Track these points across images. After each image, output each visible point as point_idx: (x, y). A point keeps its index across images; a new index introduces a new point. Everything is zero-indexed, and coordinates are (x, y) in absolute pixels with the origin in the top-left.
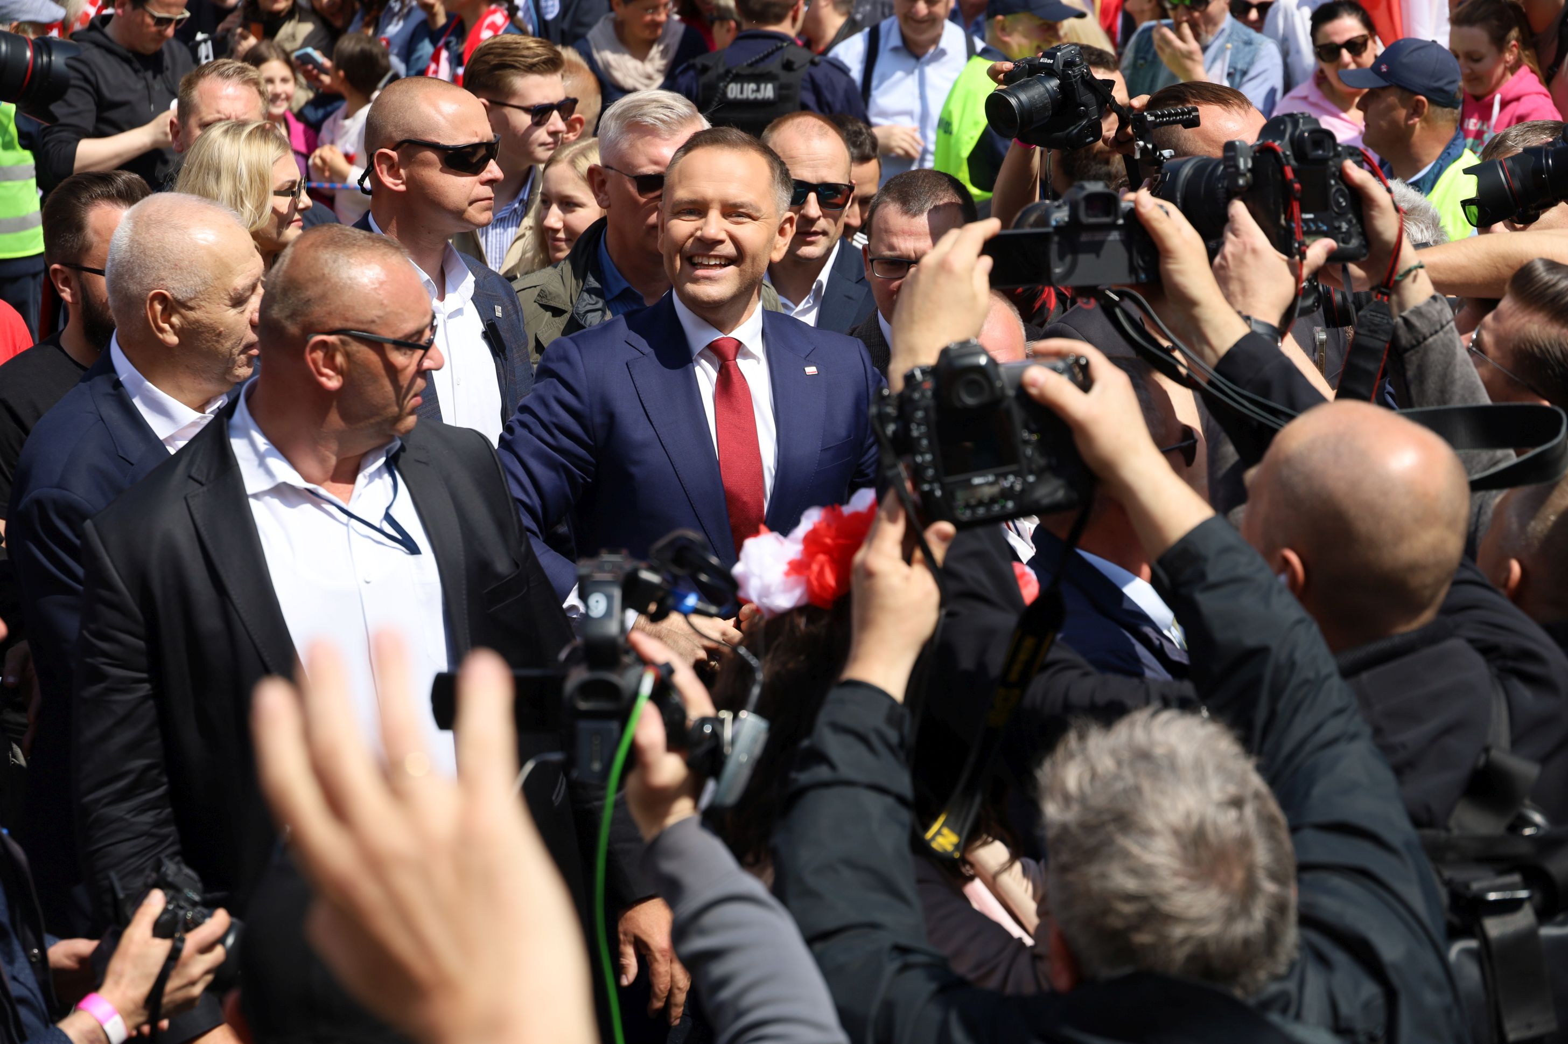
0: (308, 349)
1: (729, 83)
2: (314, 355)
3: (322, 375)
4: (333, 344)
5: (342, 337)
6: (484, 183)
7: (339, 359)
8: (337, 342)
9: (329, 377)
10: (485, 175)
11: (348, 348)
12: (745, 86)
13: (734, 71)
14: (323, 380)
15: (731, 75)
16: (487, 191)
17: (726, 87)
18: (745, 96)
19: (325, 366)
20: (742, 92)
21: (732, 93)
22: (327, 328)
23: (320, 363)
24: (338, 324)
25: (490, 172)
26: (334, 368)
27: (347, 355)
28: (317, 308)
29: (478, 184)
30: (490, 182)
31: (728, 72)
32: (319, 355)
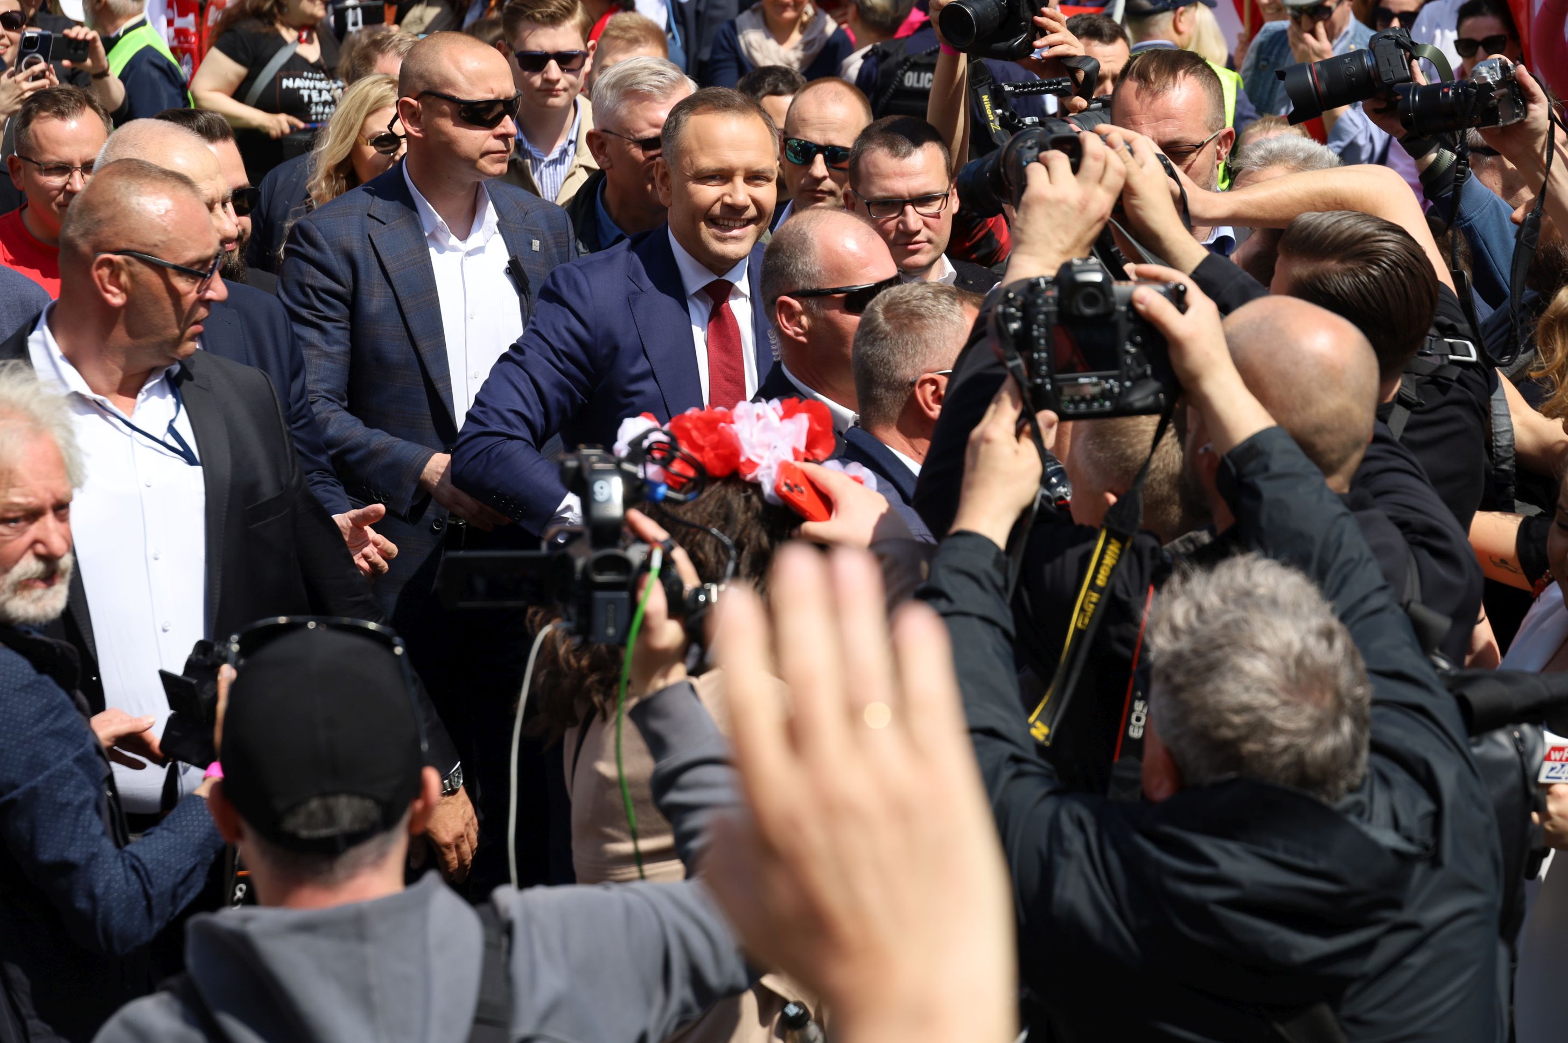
0: (94, 266)
1: (906, 72)
2: (100, 272)
3: (108, 291)
4: (118, 263)
5: (126, 257)
6: (497, 137)
7: (124, 278)
8: (122, 262)
9: (114, 295)
10: (499, 130)
11: (132, 269)
12: (922, 75)
13: (912, 60)
14: (108, 296)
15: (908, 64)
16: (499, 145)
17: (903, 75)
18: (921, 85)
19: (111, 284)
20: (918, 81)
21: (909, 82)
22: (113, 247)
23: (106, 280)
24: (123, 245)
25: (504, 127)
26: (119, 286)
27: (132, 276)
28: (106, 229)
29: (492, 138)
30: (504, 137)
31: (906, 60)
32: (105, 272)
